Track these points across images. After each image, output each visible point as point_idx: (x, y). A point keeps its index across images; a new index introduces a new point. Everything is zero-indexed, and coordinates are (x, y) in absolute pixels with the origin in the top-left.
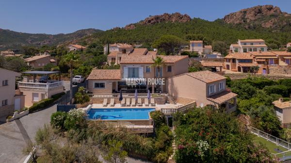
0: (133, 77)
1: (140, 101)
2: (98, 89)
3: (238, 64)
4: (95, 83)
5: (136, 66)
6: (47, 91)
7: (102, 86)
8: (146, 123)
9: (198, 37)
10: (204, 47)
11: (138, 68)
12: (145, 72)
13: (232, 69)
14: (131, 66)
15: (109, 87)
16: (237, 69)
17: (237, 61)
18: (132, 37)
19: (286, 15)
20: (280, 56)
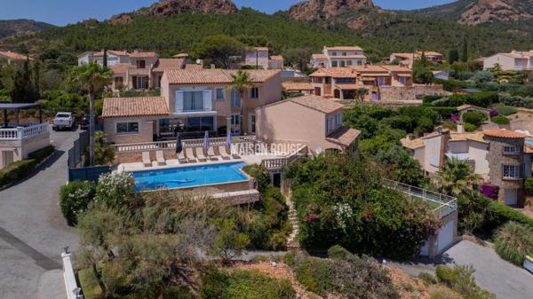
0: (193, 108)
1: (211, 151)
2: (123, 135)
3: (334, 86)
4: (118, 125)
5: (198, 89)
6: (19, 143)
7: (133, 127)
8: (244, 186)
9: (258, 41)
10: (270, 58)
11: (201, 92)
12: (215, 98)
13: (325, 93)
14: (190, 89)
15: (146, 129)
16: (332, 94)
17: (333, 82)
18: (129, 40)
19: (380, 11)
20: (393, 72)
